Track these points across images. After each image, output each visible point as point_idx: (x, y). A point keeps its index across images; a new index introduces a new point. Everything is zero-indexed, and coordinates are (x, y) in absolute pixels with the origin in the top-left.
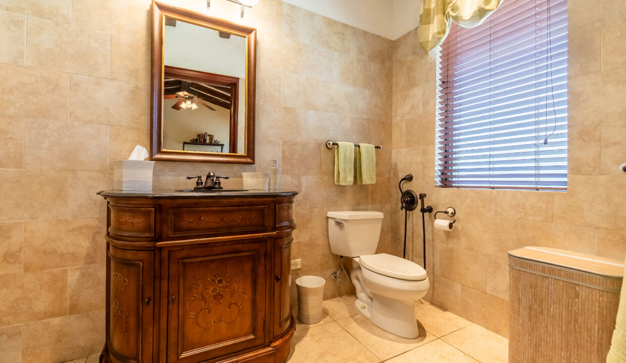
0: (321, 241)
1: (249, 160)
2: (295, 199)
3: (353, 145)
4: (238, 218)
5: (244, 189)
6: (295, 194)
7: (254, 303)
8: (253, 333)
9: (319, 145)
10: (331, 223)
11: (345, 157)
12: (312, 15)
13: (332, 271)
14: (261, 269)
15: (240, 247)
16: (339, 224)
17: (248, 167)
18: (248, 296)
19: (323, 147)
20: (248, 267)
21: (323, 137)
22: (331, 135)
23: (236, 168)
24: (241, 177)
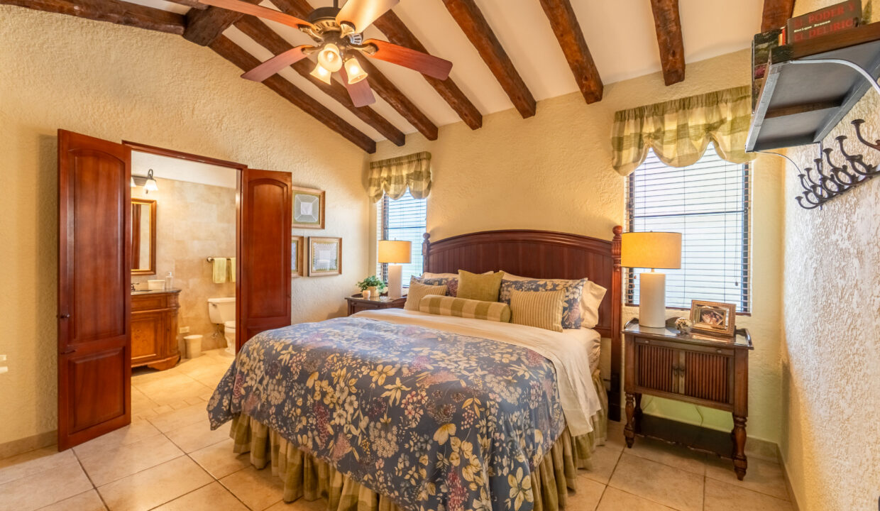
0: (204, 316)
1: (153, 273)
2: (180, 293)
3: (225, 259)
4: (147, 303)
5: (150, 289)
6: (179, 291)
7: (156, 340)
8: (155, 352)
9: (202, 260)
10: (210, 305)
11: (219, 267)
12: (195, 185)
13: (212, 334)
14: (159, 325)
15: (148, 316)
16: (214, 305)
17: (151, 276)
18: (152, 337)
19: (204, 261)
20: (152, 325)
21: (204, 255)
22: (209, 255)
23: (143, 277)
24: (147, 282)
